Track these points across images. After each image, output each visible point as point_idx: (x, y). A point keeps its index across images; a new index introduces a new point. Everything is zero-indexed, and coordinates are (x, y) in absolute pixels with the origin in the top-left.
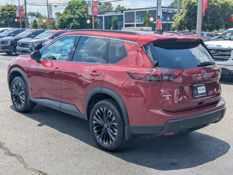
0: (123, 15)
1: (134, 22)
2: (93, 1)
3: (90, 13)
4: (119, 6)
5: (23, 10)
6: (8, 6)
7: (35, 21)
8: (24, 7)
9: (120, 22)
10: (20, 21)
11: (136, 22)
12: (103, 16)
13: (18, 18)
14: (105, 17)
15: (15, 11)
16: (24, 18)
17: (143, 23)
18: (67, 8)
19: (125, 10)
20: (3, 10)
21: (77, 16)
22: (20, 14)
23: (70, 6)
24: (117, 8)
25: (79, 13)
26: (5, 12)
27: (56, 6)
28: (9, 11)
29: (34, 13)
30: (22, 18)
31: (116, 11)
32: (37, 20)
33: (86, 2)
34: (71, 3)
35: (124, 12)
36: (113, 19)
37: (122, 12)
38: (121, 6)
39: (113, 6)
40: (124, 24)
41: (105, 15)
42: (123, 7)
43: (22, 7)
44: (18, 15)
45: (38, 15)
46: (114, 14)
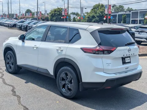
0: (130, 14)
1: (138, 18)
2: (108, 5)
3: (106, 12)
4: (129, 8)
5: (67, 11)
6: (58, 9)
7: (74, 18)
8: (67, 9)
9: (128, 18)
10: (65, 17)
11: (139, 18)
12: (117, 14)
13: (63, 16)
14: (118, 15)
15: (62, 11)
16: (67, 16)
17: (144, 19)
18: (92, 10)
19: (133, 10)
20: (55, 11)
21: (98, 15)
22: (64, 13)
23: (94, 8)
24: (127, 9)
25: (100, 13)
26: (56, 12)
27: (86, 8)
28: (58, 11)
29: (75, 13)
30: (65, 16)
31: (126, 11)
32: (76, 17)
33: (104, 5)
34: (95, 7)
35: (131, 12)
36: (123, 16)
37: (130, 12)
38: (130, 8)
39: (125, 8)
40: (131, 19)
41: (118, 14)
42: (131, 9)
43: (66, 9)
44: (63, 14)
45: (77, 14)
46: (124, 13)
